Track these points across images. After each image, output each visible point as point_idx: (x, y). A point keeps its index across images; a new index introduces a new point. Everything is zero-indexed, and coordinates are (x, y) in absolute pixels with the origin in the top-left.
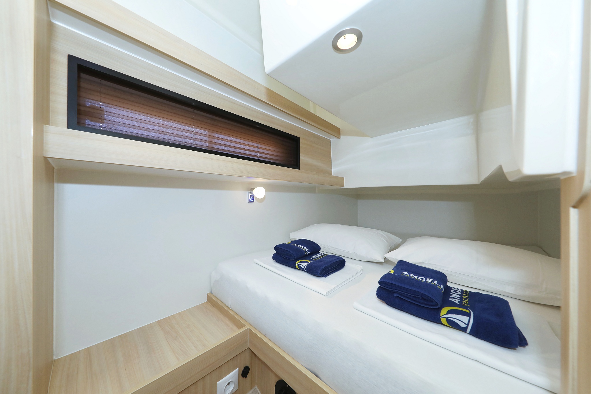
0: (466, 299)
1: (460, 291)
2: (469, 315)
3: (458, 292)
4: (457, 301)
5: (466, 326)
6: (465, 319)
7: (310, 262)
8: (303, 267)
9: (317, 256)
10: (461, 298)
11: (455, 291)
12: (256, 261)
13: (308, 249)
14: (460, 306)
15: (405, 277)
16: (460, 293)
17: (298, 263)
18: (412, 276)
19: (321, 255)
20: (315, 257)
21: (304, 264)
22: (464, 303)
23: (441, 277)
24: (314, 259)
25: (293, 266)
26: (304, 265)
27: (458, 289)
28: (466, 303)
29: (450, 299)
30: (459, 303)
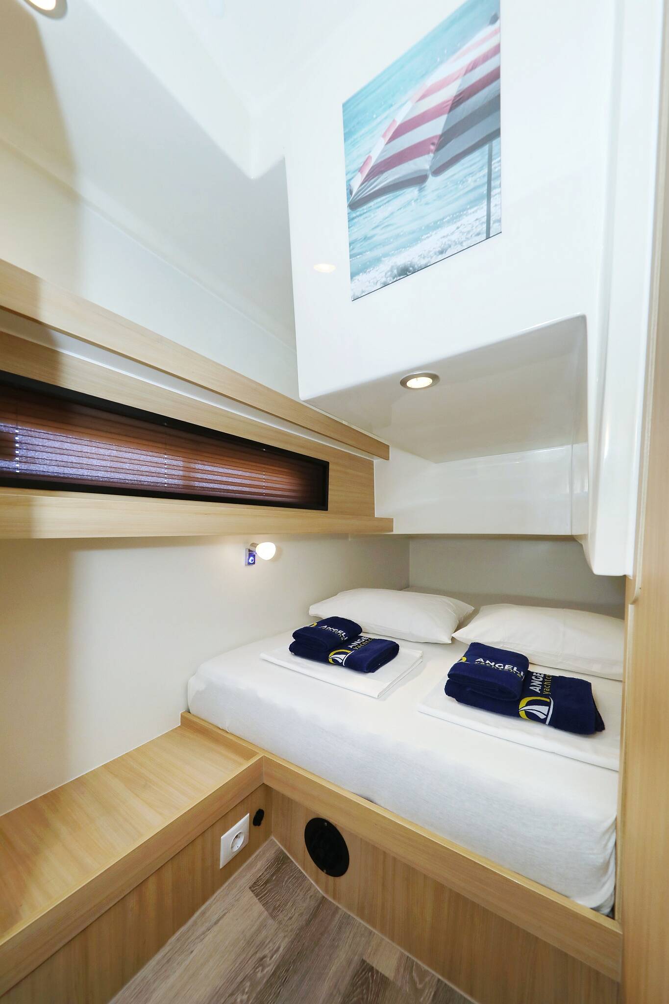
0: (547, 686)
1: (542, 676)
2: (547, 704)
3: (539, 678)
4: (537, 690)
5: (546, 717)
6: (544, 709)
7: (350, 653)
8: (340, 661)
9: (358, 642)
10: (543, 685)
11: (536, 677)
12: (264, 656)
13: (345, 633)
14: (541, 694)
15: (479, 665)
16: (541, 679)
17: (332, 655)
18: (489, 663)
19: (364, 640)
20: (355, 643)
21: (342, 656)
22: (546, 691)
23: (521, 661)
24: (354, 647)
25: (324, 660)
26: (342, 658)
27: (540, 674)
28: (547, 691)
29: (530, 688)
30: (539, 692)
